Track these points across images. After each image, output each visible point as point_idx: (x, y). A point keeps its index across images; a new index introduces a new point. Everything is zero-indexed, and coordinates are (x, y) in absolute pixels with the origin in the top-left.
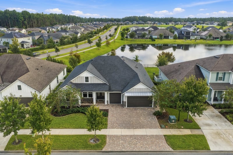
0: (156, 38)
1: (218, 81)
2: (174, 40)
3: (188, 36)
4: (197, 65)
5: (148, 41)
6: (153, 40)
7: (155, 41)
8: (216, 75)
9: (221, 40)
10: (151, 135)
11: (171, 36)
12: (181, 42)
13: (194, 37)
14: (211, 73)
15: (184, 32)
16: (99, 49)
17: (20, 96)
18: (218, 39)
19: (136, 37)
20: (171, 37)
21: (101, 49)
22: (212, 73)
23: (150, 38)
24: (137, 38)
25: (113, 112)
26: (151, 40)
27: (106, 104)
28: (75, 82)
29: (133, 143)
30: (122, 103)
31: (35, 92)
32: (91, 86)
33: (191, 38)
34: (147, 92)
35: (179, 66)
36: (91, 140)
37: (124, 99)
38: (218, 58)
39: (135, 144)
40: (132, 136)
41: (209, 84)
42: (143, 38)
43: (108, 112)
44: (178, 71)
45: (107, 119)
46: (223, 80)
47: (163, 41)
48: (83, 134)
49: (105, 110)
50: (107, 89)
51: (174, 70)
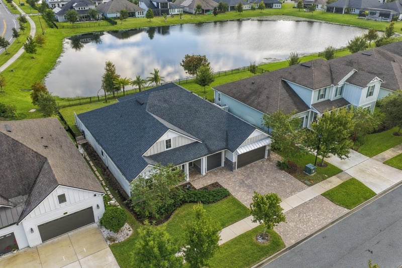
0: (115, 18)
1: (320, 100)
2: (149, 20)
3: (165, 9)
4: (283, 81)
5: (105, 26)
6: (112, 22)
7: (116, 23)
8: (317, 93)
9: (215, 13)
10: (310, 200)
11: (138, 12)
12: (160, 22)
13: (175, 12)
14: (313, 92)
15: (158, 3)
16: (33, 58)
18: (209, 13)
20: (138, 14)
21: (37, 57)
23: (103, 19)
25: (229, 184)
26: (109, 24)
27: (204, 174)
28: (149, 155)
29: (305, 220)
30: (223, 165)
31: (95, 195)
32: (177, 152)
33: (170, 13)
34: (262, 140)
35: (253, 83)
36: (257, 239)
37: (234, 159)
38: (309, 67)
39: (309, 220)
40: (293, 211)
41: (311, 107)
42: (90, 20)
43: (221, 186)
44: (260, 92)
45: (234, 198)
46: (324, 98)
47: (129, 23)
48: (236, 236)
49: (213, 185)
50: (206, 151)
51: (250, 91)
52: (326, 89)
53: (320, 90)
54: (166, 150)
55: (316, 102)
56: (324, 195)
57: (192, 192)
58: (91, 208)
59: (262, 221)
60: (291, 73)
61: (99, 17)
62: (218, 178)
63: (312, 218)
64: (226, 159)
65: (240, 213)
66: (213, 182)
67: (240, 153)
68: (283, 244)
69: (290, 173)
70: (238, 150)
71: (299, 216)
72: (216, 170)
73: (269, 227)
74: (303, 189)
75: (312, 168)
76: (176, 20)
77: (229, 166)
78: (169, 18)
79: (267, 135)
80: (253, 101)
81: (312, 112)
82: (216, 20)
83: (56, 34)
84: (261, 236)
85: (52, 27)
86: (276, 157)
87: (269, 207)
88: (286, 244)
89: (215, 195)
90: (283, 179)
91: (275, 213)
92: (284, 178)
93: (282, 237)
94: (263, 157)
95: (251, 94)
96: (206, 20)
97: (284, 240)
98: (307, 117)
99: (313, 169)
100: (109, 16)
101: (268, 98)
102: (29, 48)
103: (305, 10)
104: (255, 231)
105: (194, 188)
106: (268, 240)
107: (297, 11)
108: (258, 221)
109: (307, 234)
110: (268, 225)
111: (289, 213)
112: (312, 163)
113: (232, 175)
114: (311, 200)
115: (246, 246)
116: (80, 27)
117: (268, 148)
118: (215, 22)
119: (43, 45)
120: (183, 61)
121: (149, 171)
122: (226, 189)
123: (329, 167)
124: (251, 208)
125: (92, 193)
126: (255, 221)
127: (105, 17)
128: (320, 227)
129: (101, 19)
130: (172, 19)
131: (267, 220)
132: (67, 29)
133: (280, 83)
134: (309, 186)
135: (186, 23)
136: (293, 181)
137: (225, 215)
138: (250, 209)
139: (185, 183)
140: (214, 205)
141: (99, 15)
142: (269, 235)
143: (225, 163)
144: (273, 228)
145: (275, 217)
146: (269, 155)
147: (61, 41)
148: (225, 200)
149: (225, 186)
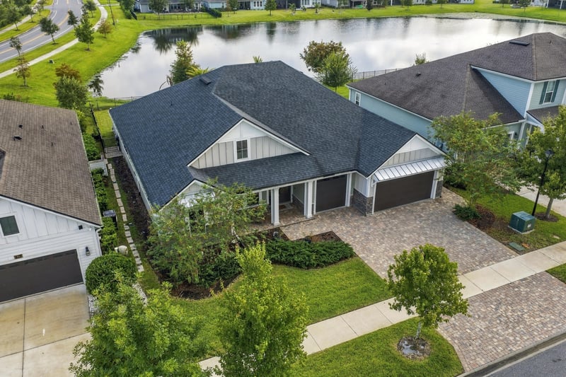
0: (222, 10)
1: (544, 104)
2: (268, 12)
4: (474, 69)
5: (203, 18)
6: (215, 14)
7: (220, 16)
8: (541, 89)
9: (369, 8)
11: (255, 3)
12: (285, 17)
13: (309, 4)
14: (532, 86)
16: (88, 50)
17: (16, 257)
18: (362, 6)
19: (165, 9)
20: (255, 6)
21: (95, 48)
22: (536, 84)
23: (202, 10)
24: (168, 10)
25: (355, 238)
26: (210, 16)
27: (309, 215)
28: (202, 166)
29: (511, 319)
30: (348, 204)
31: (81, 227)
32: (259, 168)
33: (302, 6)
34: (426, 159)
35: (418, 75)
36: (400, 348)
37: (369, 192)
38: (526, 45)
39: (520, 320)
40: (484, 297)
41: (525, 115)
42: (184, 11)
43: (338, 239)
44: (430, 89)
45: (363, 262)
46: (553, 101)
47: (240, 17)
48: (355, 336)
49: (323, 236)
50: (314, 171)
51: (412, 88)
52: (558, 81)
53: (546, 84)
54: (237, 161)
55: (537, 106)
56: (552, 272)
57: (279, 244)
58: (74, 252)
59: (413, 308)
60: (489, 57)
61: (197, 8)
62: (335, 224)
63: (525, 316)
64: (355, 192)
65: (370, 291)
66: (324, 230)
67: (381, 179)
68: (459, 364)
69: (479, 226)
70: (376, 173)
71: (496, 309)
72: (334, 211)
73: (427, 323)
74: (506, 257)
75: (527, 219)
76: (309, 15)
77: (360, 206)
78: (299, 12)
79: (438, 152)
80: (416, 103)
81: (528, 125)
82: (370, 16)
83: (131, 26)
84: (410, 341)
85: (129, 18)
86: (453, 199)
87: (431, 278)
88: (466, 366)
89: (323, 252)
90: (465, 236)
91: (444, 293)
92: (466, 234)
93: (456, 348)
94: (428, 196)
95: (413, 92)
96: (354, 16)
97: (461, 357)
98: (516, 135)
99: (530, 222)
100: (212, 6)
101: (443, 96)
102: (83, 33)
103: (512, 5)
104: (397, 329)
105: (284, 237)
106: (423, 353)
107: (500, 7)
108: (403, 308)
109: (516, 349)
110: (427, 318)
111: (475, 301)
112: (526, 211)
113: (363, 222)
114: (525, 279)
115: (374, 359)
116: (168, 20)
117: (437, 175)
118: (369, 19)
119: (109, 36)
120: (305, 52)
121: (196, 195)
122: (347, 245)
123: (561, 222)
124: (390, 277)
125: (74, 224)
126: (397, 307)
127: (206, 8)
128: (545, 337)
129: (200, 11)
130: (303, 14)
131: (425, 307)
132: (150, 21)
133: (469, 73)
134: (519, 252)
135: (323, 19)
136: (485, 242)
137: (339, 293)
138: (388, 279)
139: (271, 227)
140: (318, 271)
141: (197, 4)
142: (429, 342)
143: (353, 200)
144: (436, 326)
145: (443, 302)
146: (438, 194)
147: (138, 34)
148: (343, 264)
149: (346, 239)
